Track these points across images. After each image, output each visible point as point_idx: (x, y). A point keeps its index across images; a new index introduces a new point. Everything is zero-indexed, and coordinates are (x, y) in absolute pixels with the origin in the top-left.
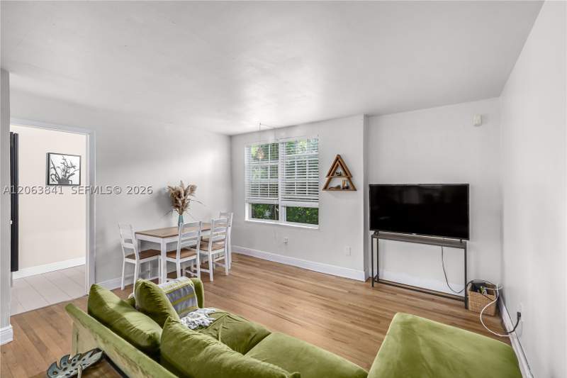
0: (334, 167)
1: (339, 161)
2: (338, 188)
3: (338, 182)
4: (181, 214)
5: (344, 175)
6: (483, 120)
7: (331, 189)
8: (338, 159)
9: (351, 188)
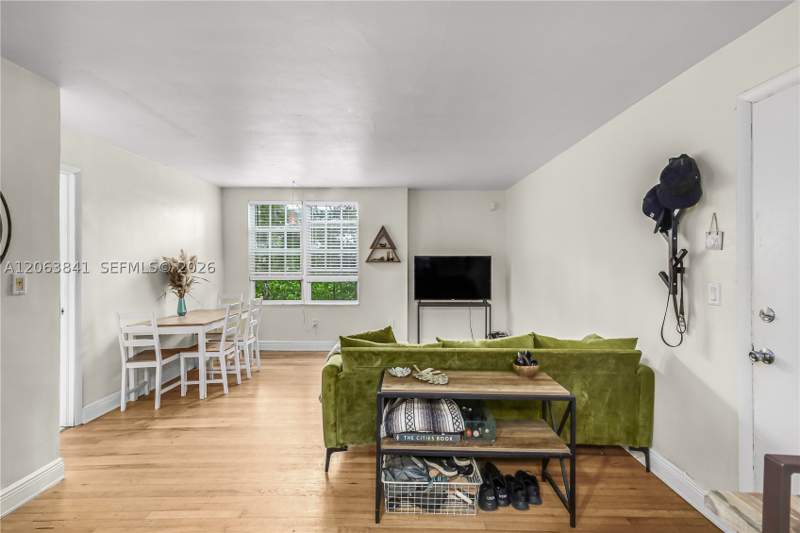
0: (379, 237)
1: (383, 232)
2: (382, 260)
3: (382, 253)
4: (181, 296)
5: (388, 246)
6: (497, 206)
7: (374, 261)
8: (383, 228)
9: (396, 259)
